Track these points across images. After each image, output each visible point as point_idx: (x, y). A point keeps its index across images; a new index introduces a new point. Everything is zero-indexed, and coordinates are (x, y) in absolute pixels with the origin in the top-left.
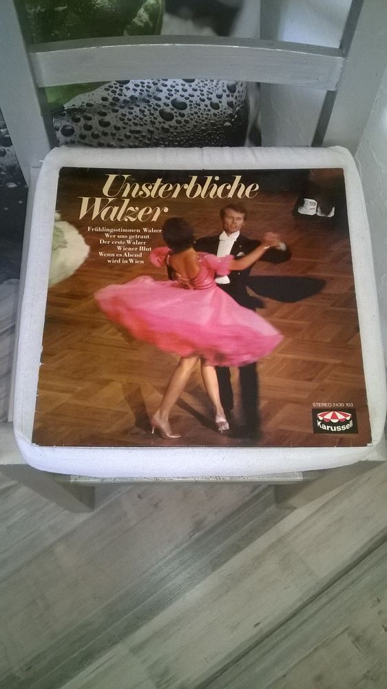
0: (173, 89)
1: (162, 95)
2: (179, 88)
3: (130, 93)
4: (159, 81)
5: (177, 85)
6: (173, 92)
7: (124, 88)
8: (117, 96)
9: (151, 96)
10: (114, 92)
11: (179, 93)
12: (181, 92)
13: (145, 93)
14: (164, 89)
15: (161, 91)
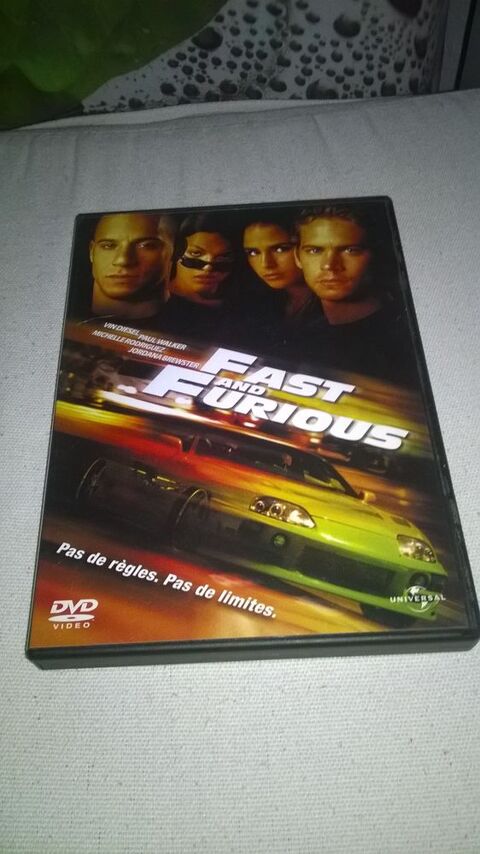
0: (313, 57)
1: (288, 76)
2: (326, 52)
3: (219, 75)
4: (284, 35)
5: (323, 44)
6: (312, 66)
7: (208, 61)
8: (193, 81)
9: (264, 80)
10: (188, 71)
11: (325, 67)
12: (330, 64)
13: (253, 73)
14: (294, 57)
15: (287, 64)
